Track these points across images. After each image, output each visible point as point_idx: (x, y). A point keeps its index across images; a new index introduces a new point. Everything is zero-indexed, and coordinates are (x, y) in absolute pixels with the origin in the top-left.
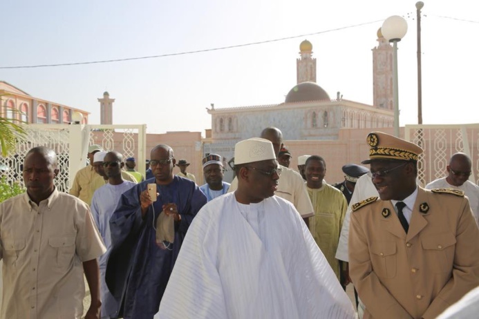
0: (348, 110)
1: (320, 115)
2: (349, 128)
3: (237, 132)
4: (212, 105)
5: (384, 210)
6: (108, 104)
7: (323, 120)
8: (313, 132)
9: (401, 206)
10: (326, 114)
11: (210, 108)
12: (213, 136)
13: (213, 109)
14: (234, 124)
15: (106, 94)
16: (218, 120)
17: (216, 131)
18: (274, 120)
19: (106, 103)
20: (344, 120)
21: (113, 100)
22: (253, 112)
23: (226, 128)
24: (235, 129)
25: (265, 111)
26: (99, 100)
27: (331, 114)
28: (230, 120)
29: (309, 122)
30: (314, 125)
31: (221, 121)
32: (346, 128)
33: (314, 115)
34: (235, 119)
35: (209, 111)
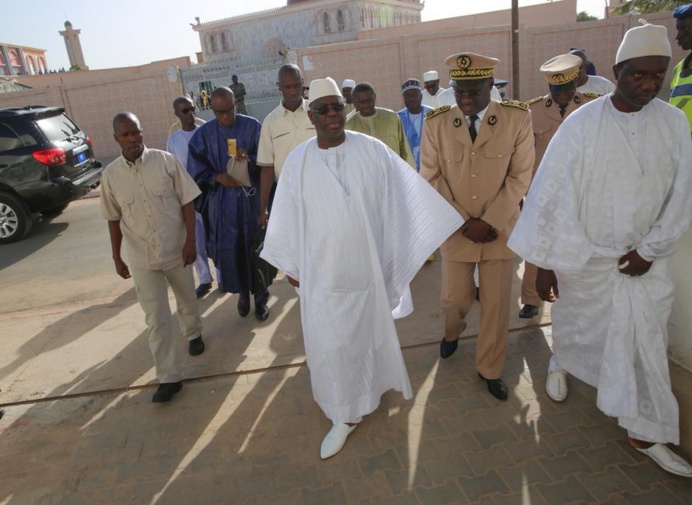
0: (367, 6)
1: (333, 16)
2: (369, 28)
3: (234, 50)
4: (197, 19)
5: (456, 120)
6: (73, 37)
7: (336, 23)
8: (326, 38)
9: (474, 118)
10: (340, 13)
11: (195, 23)
12: (205, 59)
13: (199, 25)
14: (228, 40)
15: (68, 24)
16: (208, 39)
17: (208, 53)
18: (277, 29)
19: (71, 36)
20: (362, 19)
21: (78, 31)
22: (248, 21)
23: (219, 46)
24: (230, 47)
25: (265, 18)
26: (62, 33)
27: (346, 13)
28: (223, 37)
29: (321, 26)
30: (327, 30)
31: (212, 38)
32: (365, 29)
33: (326, 16)
34: (229, 34)
35: (195, 28)
